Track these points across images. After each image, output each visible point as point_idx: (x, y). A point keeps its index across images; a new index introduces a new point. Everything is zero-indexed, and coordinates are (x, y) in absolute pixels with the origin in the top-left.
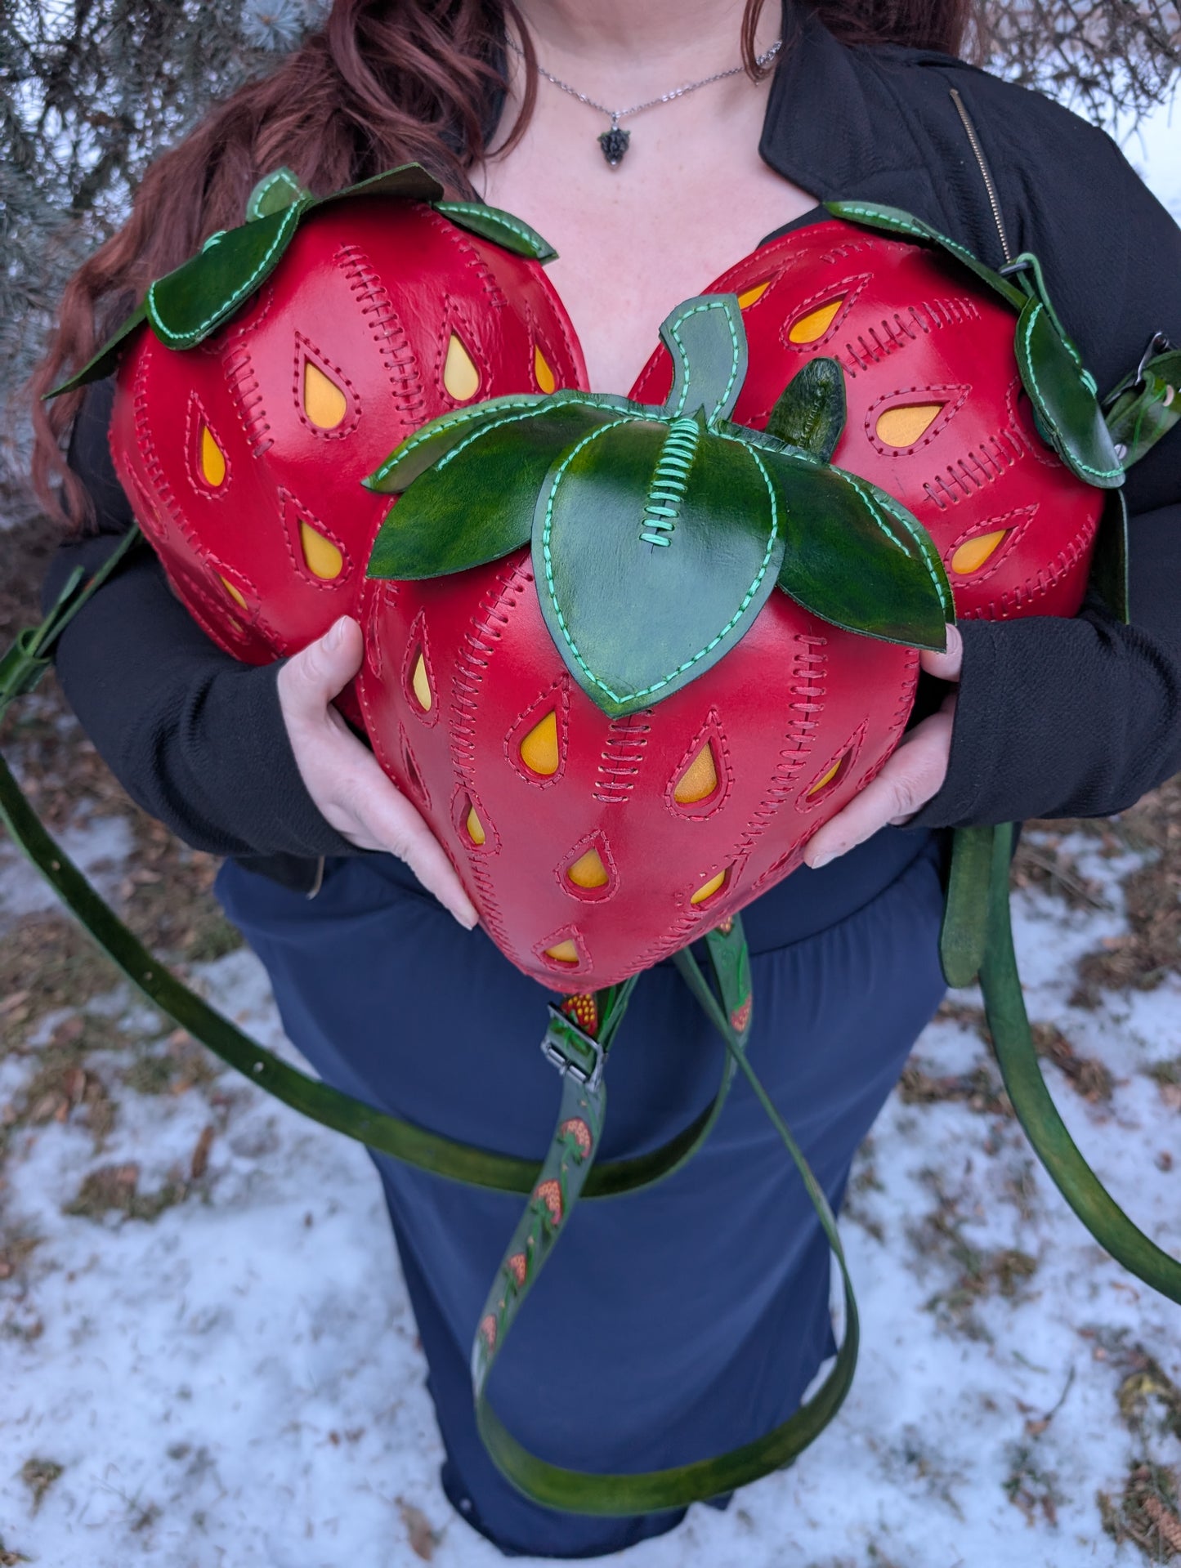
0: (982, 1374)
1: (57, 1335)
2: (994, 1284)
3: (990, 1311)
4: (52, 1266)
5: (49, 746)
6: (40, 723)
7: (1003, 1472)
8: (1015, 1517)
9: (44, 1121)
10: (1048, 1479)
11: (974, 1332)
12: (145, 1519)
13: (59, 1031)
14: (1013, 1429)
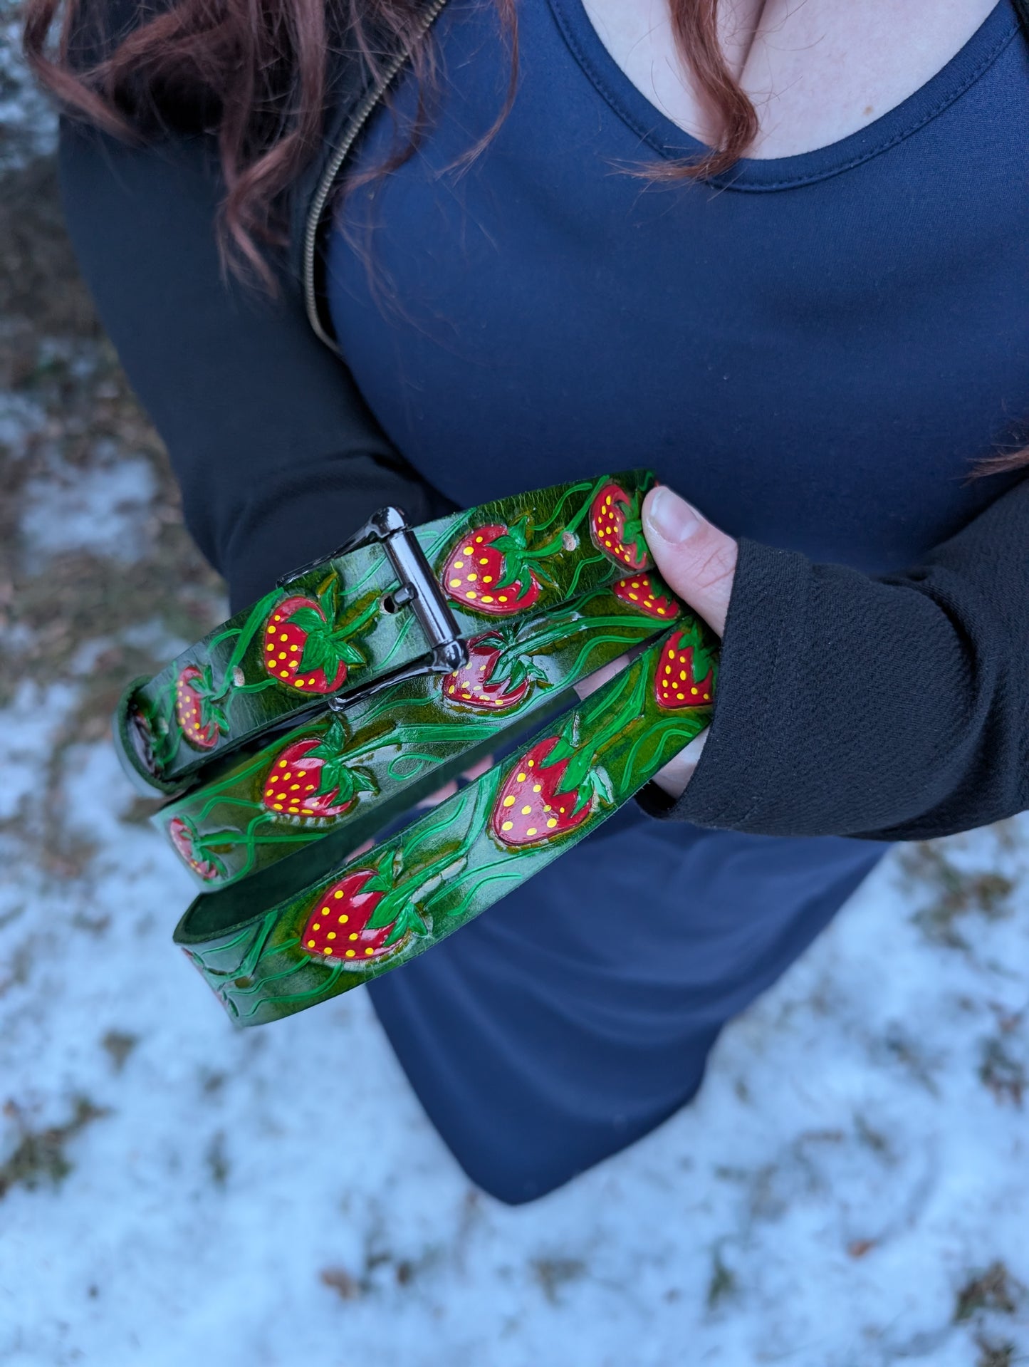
0: (960, 977)
1: (123, 926)
2: (972, 901)
3: (969, 924)
4: (112, 869)
5: (68, 389)
6: (58, 367)
7: (976, 1060)
8: (986, 1098)
9: (94, 740)
10: (1015, 1067)
11: (955, 943)
12: (213, 1084)
13: (102, 660)
14: (987, 1025)
